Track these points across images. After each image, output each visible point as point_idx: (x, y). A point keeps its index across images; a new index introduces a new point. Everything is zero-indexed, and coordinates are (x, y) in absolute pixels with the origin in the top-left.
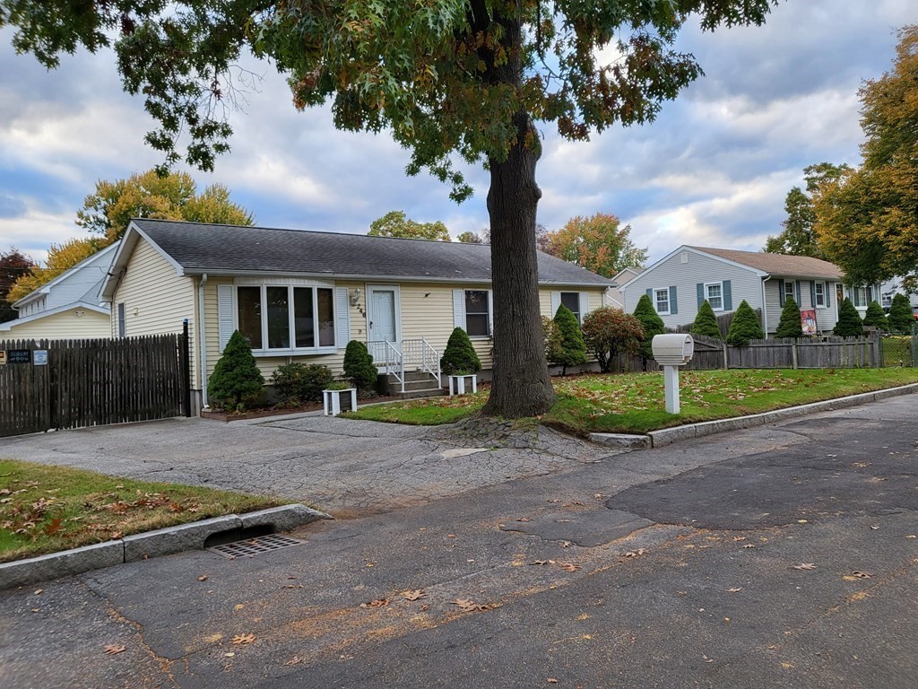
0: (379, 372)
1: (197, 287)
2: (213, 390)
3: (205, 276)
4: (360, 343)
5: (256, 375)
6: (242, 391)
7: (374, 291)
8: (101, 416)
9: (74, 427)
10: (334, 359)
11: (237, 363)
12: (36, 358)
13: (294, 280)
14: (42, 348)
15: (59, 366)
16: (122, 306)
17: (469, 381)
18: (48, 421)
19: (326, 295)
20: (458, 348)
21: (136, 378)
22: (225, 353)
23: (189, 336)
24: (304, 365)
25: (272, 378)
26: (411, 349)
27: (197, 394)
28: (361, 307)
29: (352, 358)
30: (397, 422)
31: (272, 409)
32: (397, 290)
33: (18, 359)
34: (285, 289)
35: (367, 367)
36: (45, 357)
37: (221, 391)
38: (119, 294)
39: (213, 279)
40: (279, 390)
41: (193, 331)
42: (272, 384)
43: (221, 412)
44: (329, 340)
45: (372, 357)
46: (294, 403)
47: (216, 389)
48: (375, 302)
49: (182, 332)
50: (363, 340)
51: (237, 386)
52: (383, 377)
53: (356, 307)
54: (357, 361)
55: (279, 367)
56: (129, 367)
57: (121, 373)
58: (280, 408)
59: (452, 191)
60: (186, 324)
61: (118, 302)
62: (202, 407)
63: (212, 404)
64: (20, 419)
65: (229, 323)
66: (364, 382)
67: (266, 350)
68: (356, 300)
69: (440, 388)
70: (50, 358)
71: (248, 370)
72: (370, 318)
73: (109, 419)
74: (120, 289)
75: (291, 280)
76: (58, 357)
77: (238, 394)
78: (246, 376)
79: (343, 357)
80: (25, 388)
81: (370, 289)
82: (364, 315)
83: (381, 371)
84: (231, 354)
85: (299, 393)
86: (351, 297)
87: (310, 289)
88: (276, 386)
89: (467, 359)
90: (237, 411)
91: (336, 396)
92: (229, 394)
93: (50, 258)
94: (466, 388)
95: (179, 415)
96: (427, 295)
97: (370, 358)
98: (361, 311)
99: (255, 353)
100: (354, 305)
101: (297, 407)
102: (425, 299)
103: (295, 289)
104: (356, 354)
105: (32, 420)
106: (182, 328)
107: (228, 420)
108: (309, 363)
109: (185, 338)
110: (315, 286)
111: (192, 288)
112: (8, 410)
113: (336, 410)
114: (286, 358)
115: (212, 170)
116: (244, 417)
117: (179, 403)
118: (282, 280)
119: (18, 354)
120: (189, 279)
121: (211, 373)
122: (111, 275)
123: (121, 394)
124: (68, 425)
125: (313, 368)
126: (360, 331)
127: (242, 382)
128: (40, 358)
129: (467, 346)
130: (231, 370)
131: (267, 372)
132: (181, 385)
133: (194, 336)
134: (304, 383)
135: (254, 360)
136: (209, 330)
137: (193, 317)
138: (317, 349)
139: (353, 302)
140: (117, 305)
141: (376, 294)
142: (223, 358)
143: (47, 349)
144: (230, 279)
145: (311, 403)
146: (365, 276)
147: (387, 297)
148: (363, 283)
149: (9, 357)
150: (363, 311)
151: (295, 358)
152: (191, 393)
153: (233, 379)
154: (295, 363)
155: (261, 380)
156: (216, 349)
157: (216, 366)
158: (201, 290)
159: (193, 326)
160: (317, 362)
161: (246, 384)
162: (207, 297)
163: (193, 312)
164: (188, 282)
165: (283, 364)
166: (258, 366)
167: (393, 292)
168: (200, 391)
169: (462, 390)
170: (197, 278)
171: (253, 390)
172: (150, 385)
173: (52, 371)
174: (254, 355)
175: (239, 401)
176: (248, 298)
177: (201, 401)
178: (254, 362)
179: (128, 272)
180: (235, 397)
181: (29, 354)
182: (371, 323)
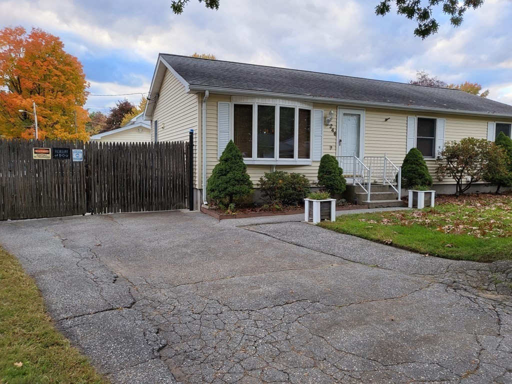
0: (347, 182)
1: (201, 102)
2: (211, 190)
3: (207, 93)
4: (332, 157)
5: (245, 180)
6: (234, 193)
7: (344, 114)
8: (125, 206)
9: (105, 212)
10: (310, 170)
11: (231, 168)
12: (74, 156)
13: (281, 100)
14: (78, 148)
15: (92, 163)
16: (156, 122)
17: (428, 196)
18: (84, 207)
19: (306, 115)
20: (414, 166)
21: (152, 176)
22: (221, 160)
23: (194, 144)
24: (286, 173)
25: (259, 183)
26: (372, 165)
27: (199, 192)
28: (333, 127)
29: (325, 170)
30: (391, 244)
31: (258, 210)
32: (364, 115)
33: (60, 155)
34: (273, 108)
35: (338, 178)
36: (81, 156)
37: (216, 192)
38: (155, 114)
39: (215, 96)
40: (264, 193)
41: (197, 140)
42: (259, 187)
43: (215, 210)
44: (305, 154)
45: (342, 169)
46: (277, 207)
47: (213, 190)
48: (345, 124)
49: (188, 141)
50: (333, 155)
51: (230, 189)
52: (350, 188)
53: (329, 127)
54: (330, 173)
55: (266, 174)
56: (146, 167)
57: (140, 171)
58: (265, 210)
59: (418, 27)
60: (191, 134)
61: (154, 120)
62: (202, 203)
63: (210, 201)
64: (63, 204)
65: (226, 134)
66: (335, 191)
67: (255, 159)
68: (329, 121)
69: (400, 200)
70: (85, 157)
71: (239, 175)
72: (339, 136)
73: (131, 207)
74: (156, 110)
75: (278, 100)
76: (92, 156)
77: (231, 195)
78: (237, 180)
79: (318, 168)
80: (67, 179)
81: (341, 112)
82: (335, 134)
83: (349, 181)
84: (226, 160)
85: (280, 198)
86: (325, 118)
87: (293, 109)
88: (262, 190)
89: (422, 176)
90: (229, 211)
91: (317, 205)
92: (222, 195)
93: (141, 104)
94: (426, 202)
95: (185, 208)
96: (386, 120)
97: (341, 171)
98: (333, 131)
99: (246, 161)
100: (327, 125)
101: (278, 210)
102: (386, 123)
103: (281, 108)
104: (328, 166)
105: (72, 206)
106: (189, 137)
107: (221, 218)
108: (290, 172)
109: (191, 145)
110: (297, 106)
111: (197, 104)
112: (53, 196)
113: (317, 219)
114: (271, 167)
115: (217, 7)
116: (235, 217)
117: (185, 198)
118: (271, 100)
119: (60, 151)
120: (196, 96)
121: (209, 176)
122: (149, 100)
123: (140, 188)
124: (100, 211)
125: (294, 176)
126: (331, 147)
127: (234, 185)
128: (77, 155)
129: (422, 165)
130: (225, 175)
131: (255, 178)
132: (187, 183)
133: (197, 144)
134: (286, 189)
135: (245, 167)
136: (209, 140)
137: (197, 128)
138: (296, 160)
139: (326, 122)
140: (154, 122)
141: (346, 117)
142: (220, 164)
143: (82, 149)
144: (228, 97)
145: (292, 207)
146: (339, 100)
147: (353, 120)
148: (336, 106)
149: (53, 154)
150: (335, 130)
151: (278, 166)
152: (195, 191)
153: (226, 183)
154: (278, 171)
155: (250, 184)
156: (215, 156)
157: (213, 170)
158: (204, 105)
159: (197, 136)
160: (296, 171)
161: (237, 188)
162: (209, 112)
163: (197, 124)
164: (194, 98)
165: (268, 172)
166: (249, 172)
167: (360, 115)
168: (201, 190)
169: (421, 204)
170: (201, 94)
171: (243, 193)
172: (163, 183)
173: (86, 166)
174: (245, 163)
175: (231, 201)
176: (242, 114)
177: (202, 198)
178: (245, 168)
179: (160, 97)
180: (228, 198)
181: (69, 151)
182: (340, 141)
